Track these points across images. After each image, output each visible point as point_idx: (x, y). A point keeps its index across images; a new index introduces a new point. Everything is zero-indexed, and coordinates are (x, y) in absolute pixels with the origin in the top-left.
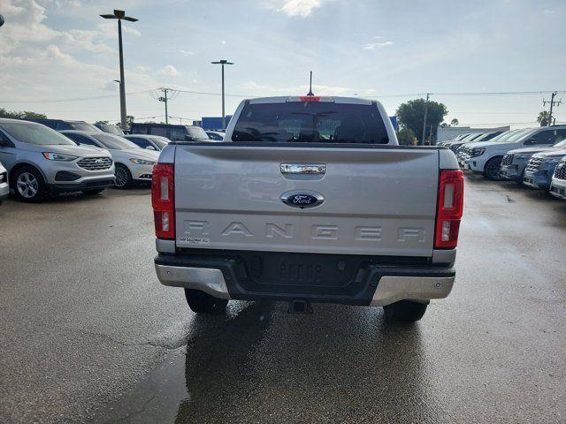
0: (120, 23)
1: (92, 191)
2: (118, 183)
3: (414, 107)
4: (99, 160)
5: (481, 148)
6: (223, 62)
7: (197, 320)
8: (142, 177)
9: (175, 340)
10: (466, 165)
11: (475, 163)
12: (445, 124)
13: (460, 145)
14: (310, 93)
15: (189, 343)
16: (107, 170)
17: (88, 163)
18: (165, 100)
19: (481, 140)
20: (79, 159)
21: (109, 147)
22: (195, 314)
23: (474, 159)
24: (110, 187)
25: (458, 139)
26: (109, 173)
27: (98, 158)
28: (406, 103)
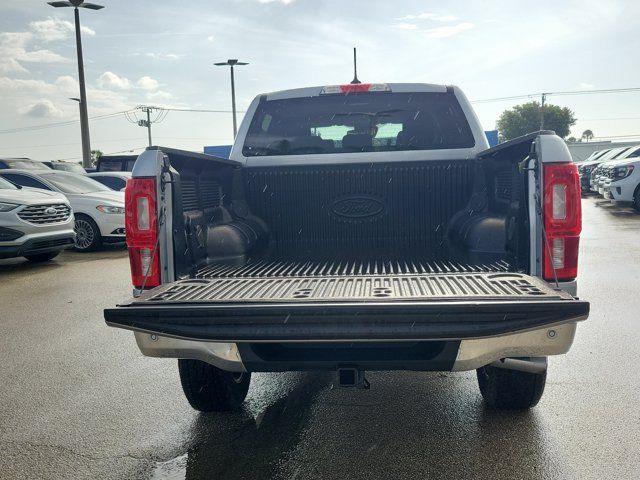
0: (77, 12)
1: (41, 256)
2: (79, 243)
3: (524, 114)
4: (51, 209)
5: (626, 167)
6: (232, 62)
7: (201, 422)
8: (115, 232)
9: (168, 449)
10: (605, 195)
11: (619, 189)
12: (572, 139)
13: (595, 165)
14: (356, 81)
15: (190, 452)
16: (62, 223)
17: (35, 213)
18: (147, 124)
19: (629, 157)
20: (22, 207)
21: (63, 191)
22: (197, 412)
23: (619, 183)
24: (67, 250)
25: (592, 157)
26: (66, 227)
27: (50, 205)
28: (512, 110)
